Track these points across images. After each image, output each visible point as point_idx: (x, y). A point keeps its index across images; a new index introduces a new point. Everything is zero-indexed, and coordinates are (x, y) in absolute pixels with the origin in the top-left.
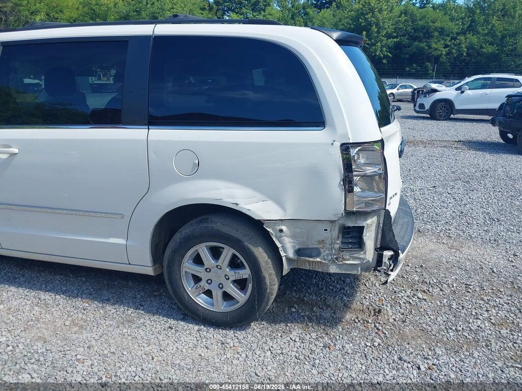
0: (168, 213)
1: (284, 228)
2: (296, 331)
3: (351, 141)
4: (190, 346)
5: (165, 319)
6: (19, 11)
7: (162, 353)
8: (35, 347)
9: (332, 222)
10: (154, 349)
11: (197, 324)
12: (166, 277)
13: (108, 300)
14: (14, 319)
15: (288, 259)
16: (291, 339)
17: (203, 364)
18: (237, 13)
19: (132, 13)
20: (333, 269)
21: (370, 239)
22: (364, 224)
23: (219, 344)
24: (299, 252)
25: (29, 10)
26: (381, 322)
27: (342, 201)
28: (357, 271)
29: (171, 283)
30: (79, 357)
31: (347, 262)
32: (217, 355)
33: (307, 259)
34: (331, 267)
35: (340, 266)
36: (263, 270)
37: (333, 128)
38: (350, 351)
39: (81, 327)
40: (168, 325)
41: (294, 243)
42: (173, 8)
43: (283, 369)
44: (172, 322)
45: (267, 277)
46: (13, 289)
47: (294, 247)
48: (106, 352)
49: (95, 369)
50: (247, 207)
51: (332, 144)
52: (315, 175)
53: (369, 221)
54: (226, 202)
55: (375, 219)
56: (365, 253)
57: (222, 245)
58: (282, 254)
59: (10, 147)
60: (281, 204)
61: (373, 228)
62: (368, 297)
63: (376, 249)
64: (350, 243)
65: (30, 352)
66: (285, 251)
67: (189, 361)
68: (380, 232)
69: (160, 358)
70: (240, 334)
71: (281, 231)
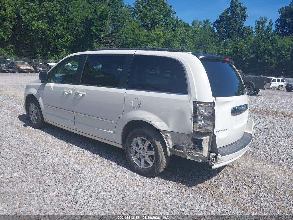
0: (128, 122)
1: (169, 135)
2: (172, 184)
3: (197, 101)
4: (127, 178)
5: (123, 168)
6: (121, 37)
7: (116, 178)
8: (75, 165)
9: (188, 135)
10: (113, 176)
11: (134, 172)
12: (125, 150)
13: (106, 157)
14: (72, 156)
15: (170, 149)
16: (168, 186)
17: (128, 185)
18: (229, 38)
19: (172, 38)
20: (188, 157)
21: (206, 146)
22: (203, 138)
23: (138, 181)
24: (175, 147)
25: (125, 37)
26: (214, 191)
27: (192, 126)
28: (200, 160)
29: (127, 152)
30: (87, 172)
31: (194, 155)
32: (135, 183)
33: (178, 150)
34: (188, 156)
35: (191, 156)
36: (159, 152)
37: (191, 94)
38: (190, 197)
39: (93, 163)
40: (123, 170)
41: (173, 142)
42: (195, 35)
43: (158, 194)
44: (125, 169)
45: (160, 155)
46: (76, 147)
47: (173, 144)
48: (96, 172)
49: (90, 176)
50: (155, 123)
51: (189, 101)
52: (182, 113)
53: (205, 138)
54: (147, 120)
55: (208, 137)
56: (203, 152)
57: (146, 139)
58: (167, 146)
59: (83, 92)
60: (168, 124)
61: (208, 141)
62: (216, 181)
63: (209, 152)
64: (197, 147)
65: (73, 167)
66: (169, 145)
67: (124, 182)
68: (211, 143)
69: (114, 179)
70: (148, 179)
71: (167, 136)
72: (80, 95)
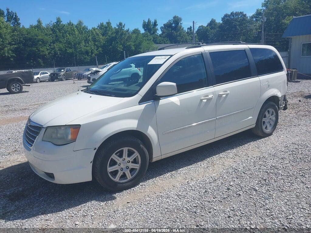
59: (227, 91)
60: (281, 92)
72: (223, 96)
